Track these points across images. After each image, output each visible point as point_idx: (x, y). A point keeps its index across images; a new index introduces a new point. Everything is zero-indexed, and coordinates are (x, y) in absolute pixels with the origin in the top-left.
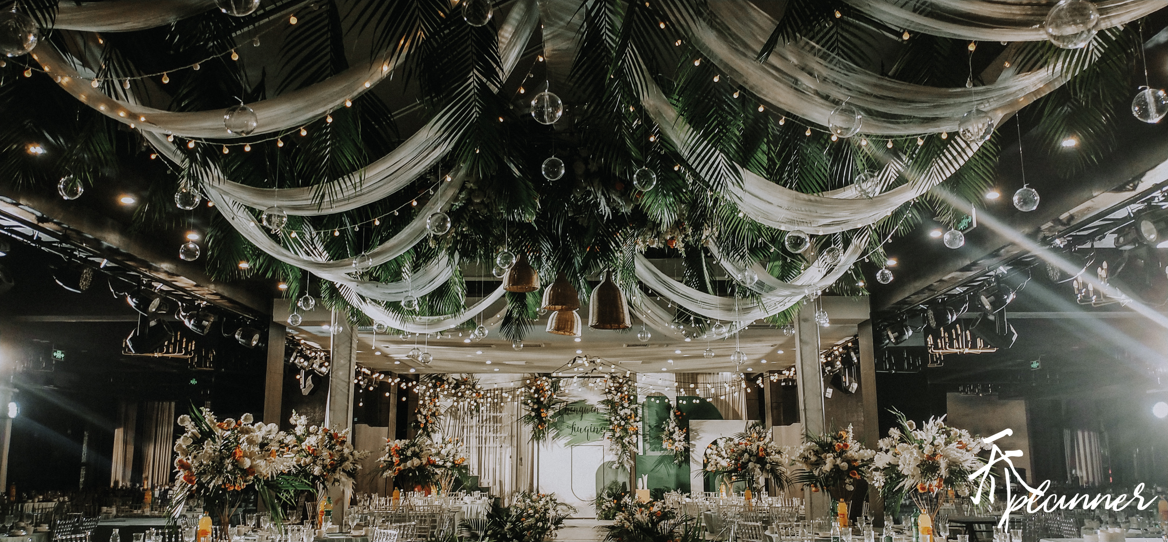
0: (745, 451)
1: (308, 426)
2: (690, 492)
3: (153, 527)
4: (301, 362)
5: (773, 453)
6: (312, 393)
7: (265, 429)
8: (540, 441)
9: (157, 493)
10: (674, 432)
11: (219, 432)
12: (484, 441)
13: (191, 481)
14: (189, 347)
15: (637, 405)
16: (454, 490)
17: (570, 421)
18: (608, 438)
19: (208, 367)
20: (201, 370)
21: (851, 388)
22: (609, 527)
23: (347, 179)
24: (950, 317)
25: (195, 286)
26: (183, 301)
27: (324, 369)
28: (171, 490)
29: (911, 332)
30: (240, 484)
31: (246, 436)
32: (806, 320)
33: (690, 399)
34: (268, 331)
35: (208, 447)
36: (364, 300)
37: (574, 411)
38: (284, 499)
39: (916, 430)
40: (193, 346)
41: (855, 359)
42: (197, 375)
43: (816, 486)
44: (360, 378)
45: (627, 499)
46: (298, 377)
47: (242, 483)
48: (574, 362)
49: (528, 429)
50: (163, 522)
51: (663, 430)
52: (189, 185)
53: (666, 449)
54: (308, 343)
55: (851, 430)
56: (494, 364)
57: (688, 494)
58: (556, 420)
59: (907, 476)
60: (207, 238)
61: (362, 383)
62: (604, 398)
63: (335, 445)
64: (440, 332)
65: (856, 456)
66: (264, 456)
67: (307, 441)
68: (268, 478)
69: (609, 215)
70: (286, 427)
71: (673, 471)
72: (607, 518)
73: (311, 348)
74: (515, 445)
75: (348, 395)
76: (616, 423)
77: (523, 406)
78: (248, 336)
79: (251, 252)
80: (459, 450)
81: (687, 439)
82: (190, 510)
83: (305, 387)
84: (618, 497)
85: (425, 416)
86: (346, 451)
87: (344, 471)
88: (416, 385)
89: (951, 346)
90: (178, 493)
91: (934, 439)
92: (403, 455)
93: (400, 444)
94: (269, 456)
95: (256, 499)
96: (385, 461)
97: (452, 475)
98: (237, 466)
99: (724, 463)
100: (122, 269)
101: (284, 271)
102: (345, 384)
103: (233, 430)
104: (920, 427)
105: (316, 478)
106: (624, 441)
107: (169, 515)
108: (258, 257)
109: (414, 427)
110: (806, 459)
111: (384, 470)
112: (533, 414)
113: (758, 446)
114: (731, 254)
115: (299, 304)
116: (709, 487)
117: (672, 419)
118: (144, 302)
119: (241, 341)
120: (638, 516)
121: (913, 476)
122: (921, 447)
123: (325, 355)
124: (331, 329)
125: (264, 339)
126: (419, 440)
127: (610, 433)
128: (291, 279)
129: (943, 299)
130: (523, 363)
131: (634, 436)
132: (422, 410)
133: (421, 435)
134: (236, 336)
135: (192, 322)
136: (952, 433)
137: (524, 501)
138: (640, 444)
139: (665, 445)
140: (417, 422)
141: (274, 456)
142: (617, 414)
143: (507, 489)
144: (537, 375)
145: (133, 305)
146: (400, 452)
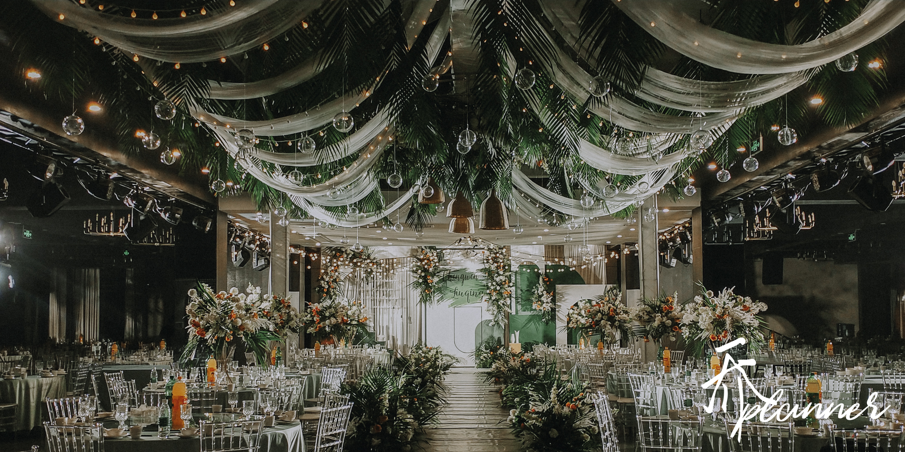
0: (599, 311)
1: (261, 295)
2: (555, 345)
5: (622, 314)
8: (427, 303)
10: (543, 295)
11: (217, 300)
12: (378, 303)
13: (203, 335)
15: (510, 273)
17: (452, 285)
18: (486, 301)
21: (689, 259)
22: (486, 373)
26: (158, 198)
32: (647, 209)
33: (556, 268)
34: (217, 219)
35: (213, 311)
36: (311, 205)
37: (456, 278)
39: (713, 297)
41: (689, 237)
43: (647, 338)
45: (501, 351)
48: (460, 242)
51: (534, 293)
53: (535, 310)
54: (241, 225)
56: (389, 240)
57: (553, 347)
58: (441, 285)
59: (703, 330)
62: (482, 266)
65: (678, 315)
68: (254, 332)
71: (541, 327)
72: (484, 367)
74: (406, 307)
75: (286, 270)
76: (492, 288)
78: (203, 224)
81: (554, 301)
83: (236, 261)
84: (494, 350)
85: (328, 282)
86: (291, 313)
87: (290, 327)
91: (725, 304)
92: (322, 315)
93: (320, 306)
94: (253, 317)
98: (232, 324)
99: (583, 321)
102: (283, 261)
106: (499, 303)
109: (318, 291)
111: (308, 327)
112: (421, 281)
113: (609, 308)
116: (571, 340)
117: (541, 285)
119: (198, 227)
120: (512, 363)
121: (708, 330)
122: (714, 310)
125: (214, 225)
127: (487, 297)
129: (752, 194)
130: (415, 239)
131: (508, 299)
132: (324, 277)
133: (325, 297)
134: (193, 223)
135: (167, 215)
136: (738, 299)
137: (417, 352)
138: (513, 306)
139: (534, 306)
140: (321, 287)
141: (256, 317)
142: (493, 280)
144: (425, 249)
145: (133, 205)
146: (319, 313)
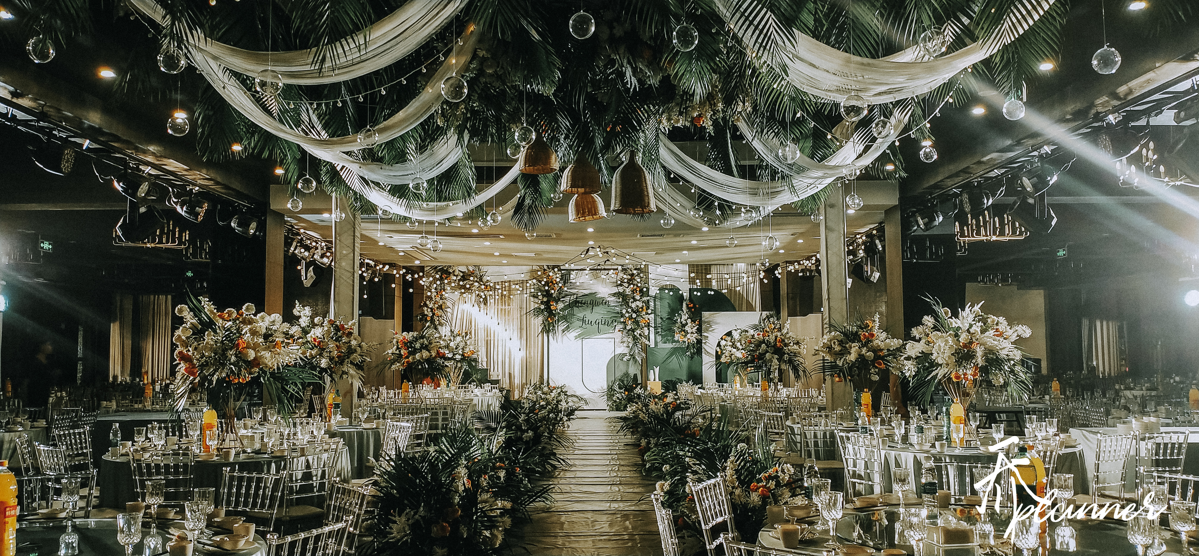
0: (763, 342)
1: (312, 318)
2: (702, 383)
3: (155, 421)
4: (301, 252)
5: (792, 344)
6: (314, 284)
7: (268, 319)
8: (550, 334)
9: (158, 388)
10: (687, 324)
11: (220, 322)
12: (492, 334)
13: (193, 374)
14: (184, 237)
15: (648, 298)
16: (463, 383)
17: (580, 313)
18: (619, 331)
19: (204, 258)
20: (196, 262)
21: (872, 277)
22: (621, 418)
23: (350, 41)
24: (985, 201)
25: (186, 170)
26: (173, 186)
27: (325, 260)
28: (172, 384)
29: (941, 218)
30: (245, 376)
31: (249, 326)
32: (832, 206)
33: (704, 291)
34: (265, 220)
35: (209, 338)
36: (368, 184)
37: (584, 304)
38: (291, 391)
39: (951, 318)
40: (186, 236)
41: (880, 247)
42: (194, 267)
43: (839, 377)
44: (363, 269)
45: (638, 390)
46: (299, 268)
47: (247, 375)
48: (587, 252)
49: (537, 322)
50: (166, 417)
51: (676, 322)
52: (172, 46)
53: (678, 341)
54: (307, 232)
55: (877, 320)
56: (501, 255)
57: (700, 386)
58: (566, 312)
59: (941, 365)
60: (197, 114)
61: (365, 275)
62: (615, 290)
63: (341, 337)
64: (448, 219)
65: (882, 345)
66: (269, 347)
67: (312, 332)
68: (274, 370)
69: (635, 86)
70: (290, 318)
71: (685, 362)
72: (618, 409)
73: (310, 238)
74: (525, 338)
75: (353, 285)
76: (627, 315)
77: (532, 298)
78: (244, 224)
79: (244, 130)
80: (468, 343)
81: (699, 331)
82: (193, 404)
83: (306, 279)
84: (629, 389)
85: (431, 309)
86: (354, 343)
87: (352, 363)
88: (423, 277)
89: (979, 234)
90: (180, 387)
91: (971, 326)
92: (411, 347)
93: (409, 336)
94: (274, 347)
95: (261, 393)
96: (393, 354)
97: (460, 368)
98: (240, 357)
99: (739, 354)
100: (106, 151)
101: (282, 151)
102: (349, 275)
103: (234, 320)
104: (955, 315)
105: (323, 370)
106: (635, 333)
107: (172, 409)
108: (253, 135)
109: (421, 320)
110: (830, 348)
111: (393, 362)
112: (542, 307)
113: (776, 337)
114: (765, 131)
115: (299, 186)
116: (721, 378)
117: (685, 312)
118: (132, 186)
119: (238, 230)
120: (652, 406)
121: (947, 364)
122: (957, 335)
123: (326, 245)
124: (333, 217)
125: (262, 227)
126: (427, 332)
127: (621, 326)
128: (289, 161)
129: (979, 182)
130: (533, 255)
131: (646, 328)
132: (428, 302)
133: (428, 327)
134: (232, 224)
135: (185, 209)
136: (989, 320)
137: (536, 393)
138: (652, 336)
139: (677, 337)
140: (424, 316)
141: (279, 348)
142: (629, 306)
143: (517, 381)
144: (546, 267)
145: (120, 189)
146: (408, 344)
